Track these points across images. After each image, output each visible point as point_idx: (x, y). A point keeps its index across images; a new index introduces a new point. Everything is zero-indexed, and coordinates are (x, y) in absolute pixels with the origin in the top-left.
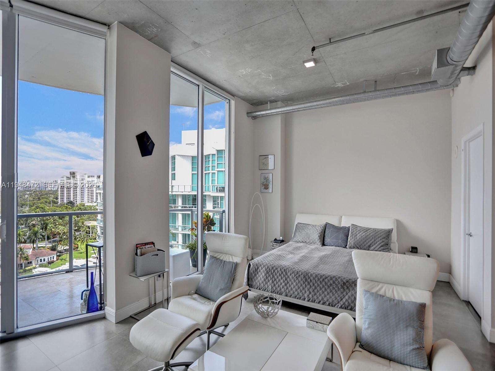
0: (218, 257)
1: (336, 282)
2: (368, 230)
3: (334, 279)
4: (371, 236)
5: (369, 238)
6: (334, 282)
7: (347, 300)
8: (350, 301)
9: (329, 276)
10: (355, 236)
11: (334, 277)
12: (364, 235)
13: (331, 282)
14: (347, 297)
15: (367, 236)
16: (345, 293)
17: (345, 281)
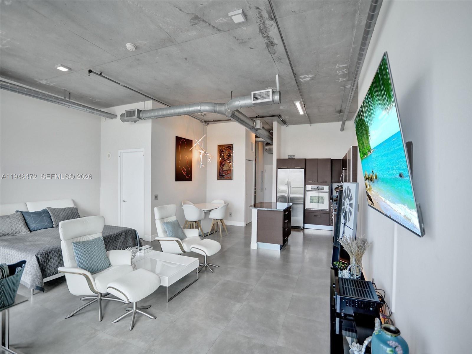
0: (78, 241)
1: (111, 238)
2: (65, 210)
3: (110, 237)
4: (70, 213)
5: (69, 215)
6: (110, 239)
7: (119, 246)
8: (121, 245)
9: (106, 237)
10: (58, 217)
11: (109, 236)
12: (65, 214)
13: (109, 239)
14: (119, 244)
15: (67, 214)
16: (117, 243)
17: (115, 236)
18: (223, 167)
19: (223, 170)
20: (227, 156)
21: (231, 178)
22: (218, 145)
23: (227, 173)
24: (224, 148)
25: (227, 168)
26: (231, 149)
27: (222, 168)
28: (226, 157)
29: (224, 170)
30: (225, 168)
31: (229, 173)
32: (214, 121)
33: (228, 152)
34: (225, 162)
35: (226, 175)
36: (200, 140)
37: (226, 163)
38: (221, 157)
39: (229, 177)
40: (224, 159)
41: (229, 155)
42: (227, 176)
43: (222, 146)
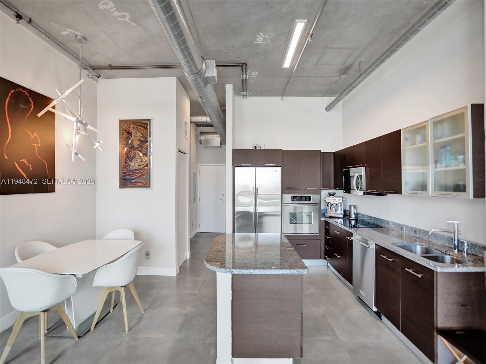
18: (132, 164)
19: (131, 168)
20: (139, 143)
21: (147, 185)
22: (120, 121)
23: (138, 175)
24: (132, 126)
25: (139, 164)
26: (147, 129)
27: (129, 165)
28: (136, 143)
29: (134, 168)
30: (134, 165)
31: (143, 175)
32: (111, 67)
33: (142, 134)
34: (135, 153)
35: (137, 178)
36: (67, 92)
37: (137, 154)
38: (126, 147)
39: (143, 181)
40: (133, 147)
41: (143, 139)
42: (139, 180)
43: (129, 122)
